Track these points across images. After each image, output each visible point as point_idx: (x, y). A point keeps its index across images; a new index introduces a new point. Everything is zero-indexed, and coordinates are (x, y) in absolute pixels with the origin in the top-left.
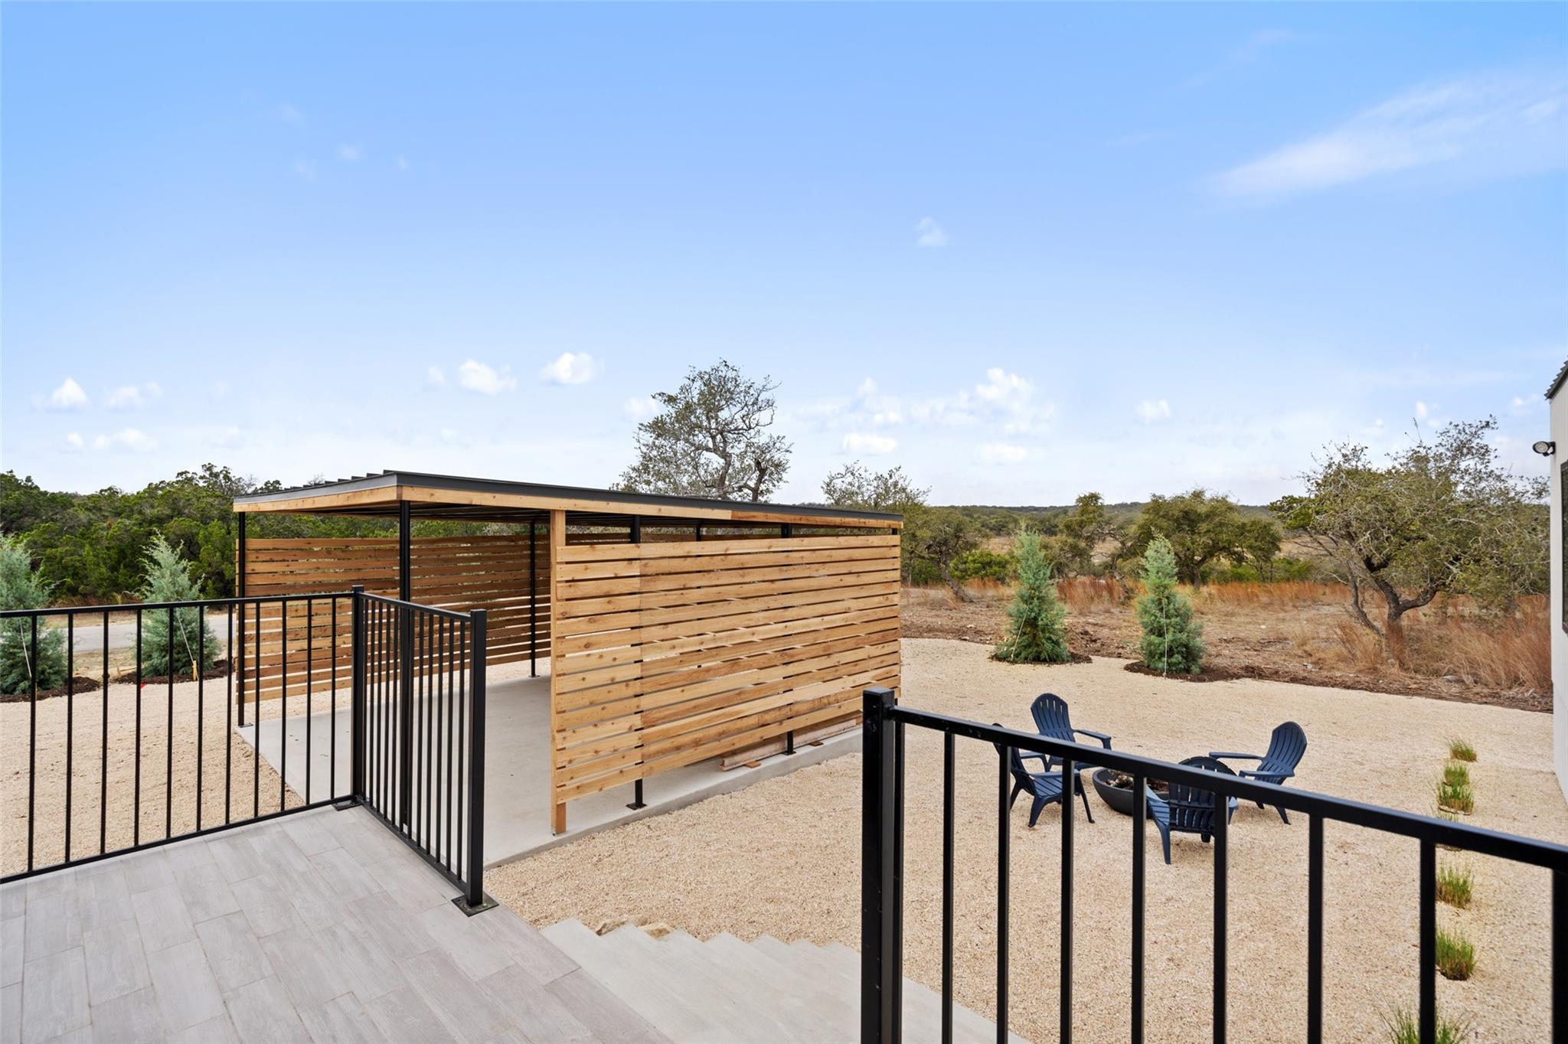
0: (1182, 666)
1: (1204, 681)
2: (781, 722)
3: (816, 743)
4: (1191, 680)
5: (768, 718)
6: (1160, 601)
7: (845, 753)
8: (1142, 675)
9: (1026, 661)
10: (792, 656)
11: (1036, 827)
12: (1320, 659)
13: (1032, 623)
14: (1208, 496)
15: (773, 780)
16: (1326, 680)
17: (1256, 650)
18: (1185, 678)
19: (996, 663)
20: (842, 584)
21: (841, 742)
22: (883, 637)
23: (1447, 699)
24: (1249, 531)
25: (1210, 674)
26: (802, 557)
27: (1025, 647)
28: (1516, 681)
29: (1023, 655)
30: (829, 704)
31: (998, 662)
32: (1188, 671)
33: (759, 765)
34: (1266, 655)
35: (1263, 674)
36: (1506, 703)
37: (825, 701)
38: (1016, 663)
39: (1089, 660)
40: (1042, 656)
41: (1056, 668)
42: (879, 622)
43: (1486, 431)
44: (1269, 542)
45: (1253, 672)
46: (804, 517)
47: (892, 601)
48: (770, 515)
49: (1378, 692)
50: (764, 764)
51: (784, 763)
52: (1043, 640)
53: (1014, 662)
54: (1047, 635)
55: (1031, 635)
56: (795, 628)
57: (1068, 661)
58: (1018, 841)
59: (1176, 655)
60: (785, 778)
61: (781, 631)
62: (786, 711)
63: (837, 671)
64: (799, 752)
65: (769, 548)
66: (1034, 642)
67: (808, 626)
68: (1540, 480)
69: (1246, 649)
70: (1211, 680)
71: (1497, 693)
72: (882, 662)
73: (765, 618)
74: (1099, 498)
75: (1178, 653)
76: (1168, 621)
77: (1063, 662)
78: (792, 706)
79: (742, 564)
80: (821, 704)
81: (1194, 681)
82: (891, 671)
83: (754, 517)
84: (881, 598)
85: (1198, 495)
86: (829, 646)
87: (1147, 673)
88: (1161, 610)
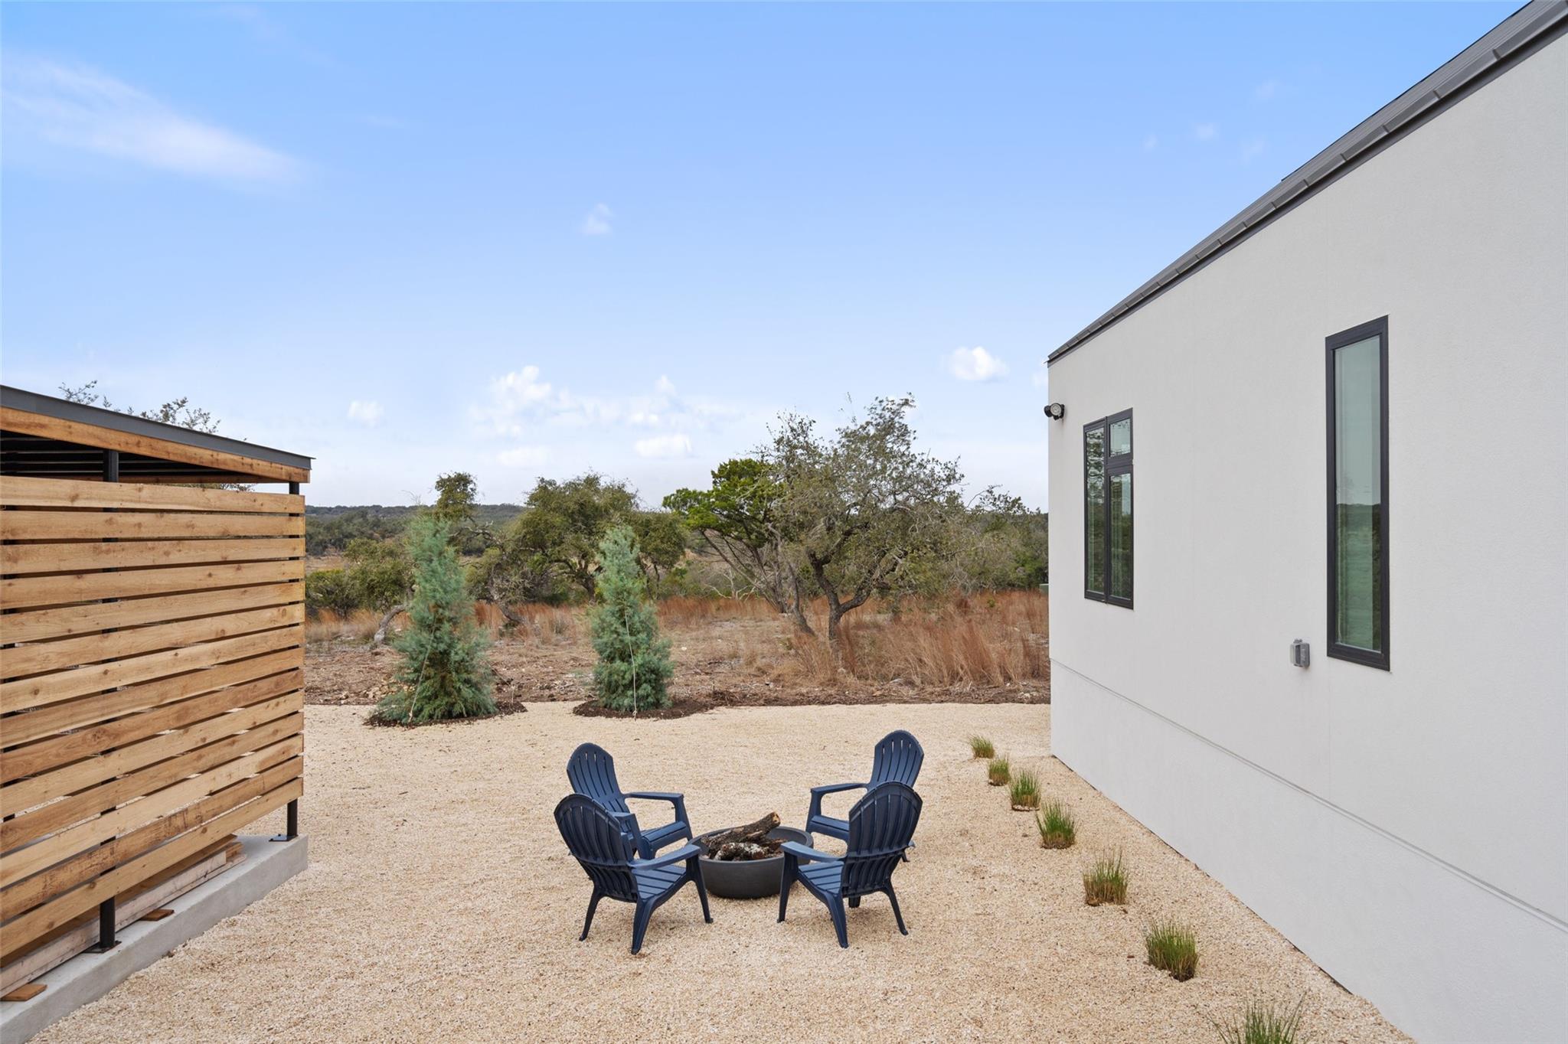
0: (650, 699)
1: (679, 716)
2: (92, 882)
3: (156, 914)
4: (666, 717)
5: (64, 877)
6: (621, 612)
7: (214, 922)
8: (603, 718)
9: (431, 719)
10: (117, 736)
11: (643, 950)
12: (779, 676)
13: (440, 660)
14: (603, 483)
15: (78, 1013)
16: (797, 697)
17: (707, 674)
18: (657, 715)
19: (381, 732)
20: (211, 583)
21: (209, 899)
22: (277, 684)
23: (910, 703)
24: (655, 530)
25: (683, 707)
26: (139, 525)
27: (429, 698)
28: (955, 677)
29: (426, 711)
30: (186, 827)
31: (385, 729)
32: (657, 704)
33: (44, 988)
34: (722, 679)
35: (735, 699)
36: (957, 700)
37: (179, 822)
38: (417, 725)
39: (523, 710)
40: (457, 709)
41: (481, 726)
42: (272, 657)
43: (905, 409)
44: (675, 544)
45: (723, 699)
46: (144, 441)
47: (292, 617)
48: (76, 427)
49: (850, 704)
50: (55, 984)
51: (100, 971)
52: (458, 685)
53: (412, 725)
54: (465, 676)
55: (438, 678)
56: (124, 675)
57: (495, 714)
58: (638, 980)
59: (645, 685)
60: (104, 1002)
61: (98, 681)
62: (104, 857)
63: (200, 757)
64: (129, 939)
65: (74, 498)
66: (443, 688)
67: (148, 669)
68: (949, 465)
69: (697, 673)
70: (687, 714)
71: (948, 690)
72: (276, 732)
73: (62, 654)
74: (470, 482)
75: (645, 682)
76: (634, 638)
77: (488, 715)
78: (114, 844)
79: (13, 532)
80: (169, 827)
81: (669, 718)
82: (289, 748)
83: (42, 426)
84: (274, 611)
85: (592, 482)
86: (187, 709)
87: (609, 716)
88: (624, 624)
